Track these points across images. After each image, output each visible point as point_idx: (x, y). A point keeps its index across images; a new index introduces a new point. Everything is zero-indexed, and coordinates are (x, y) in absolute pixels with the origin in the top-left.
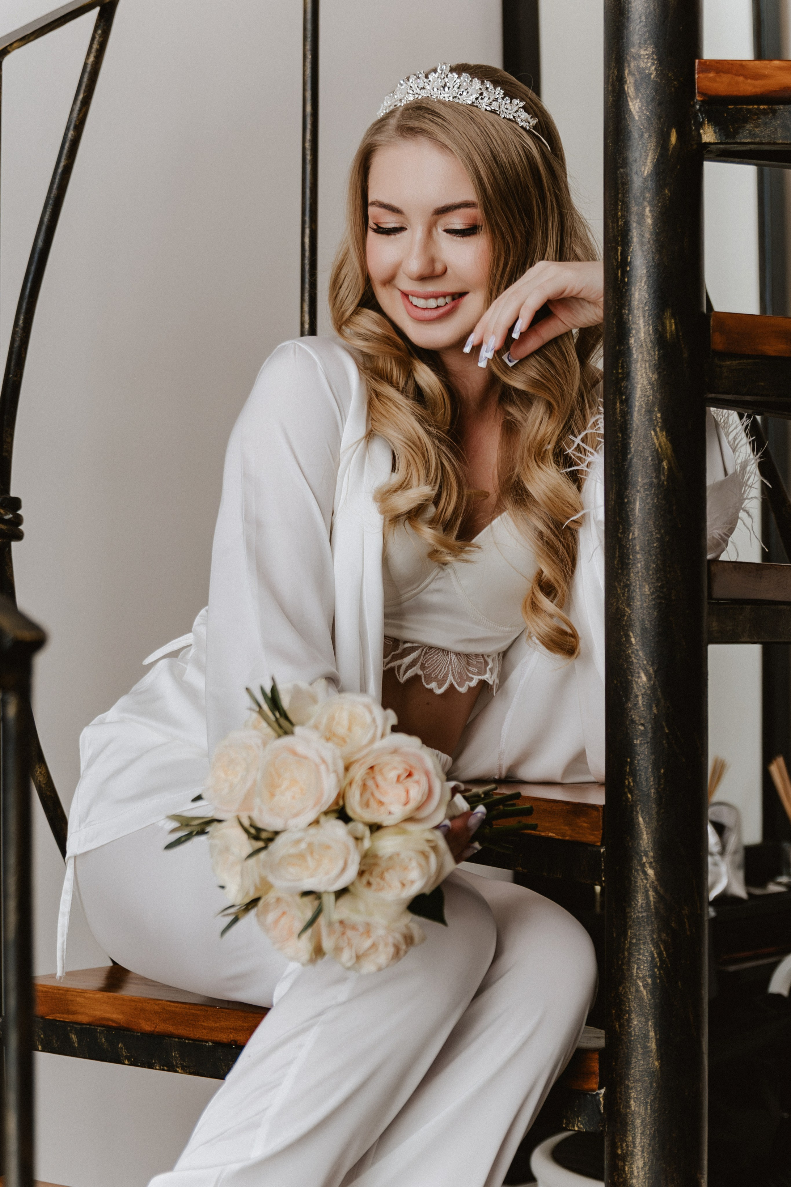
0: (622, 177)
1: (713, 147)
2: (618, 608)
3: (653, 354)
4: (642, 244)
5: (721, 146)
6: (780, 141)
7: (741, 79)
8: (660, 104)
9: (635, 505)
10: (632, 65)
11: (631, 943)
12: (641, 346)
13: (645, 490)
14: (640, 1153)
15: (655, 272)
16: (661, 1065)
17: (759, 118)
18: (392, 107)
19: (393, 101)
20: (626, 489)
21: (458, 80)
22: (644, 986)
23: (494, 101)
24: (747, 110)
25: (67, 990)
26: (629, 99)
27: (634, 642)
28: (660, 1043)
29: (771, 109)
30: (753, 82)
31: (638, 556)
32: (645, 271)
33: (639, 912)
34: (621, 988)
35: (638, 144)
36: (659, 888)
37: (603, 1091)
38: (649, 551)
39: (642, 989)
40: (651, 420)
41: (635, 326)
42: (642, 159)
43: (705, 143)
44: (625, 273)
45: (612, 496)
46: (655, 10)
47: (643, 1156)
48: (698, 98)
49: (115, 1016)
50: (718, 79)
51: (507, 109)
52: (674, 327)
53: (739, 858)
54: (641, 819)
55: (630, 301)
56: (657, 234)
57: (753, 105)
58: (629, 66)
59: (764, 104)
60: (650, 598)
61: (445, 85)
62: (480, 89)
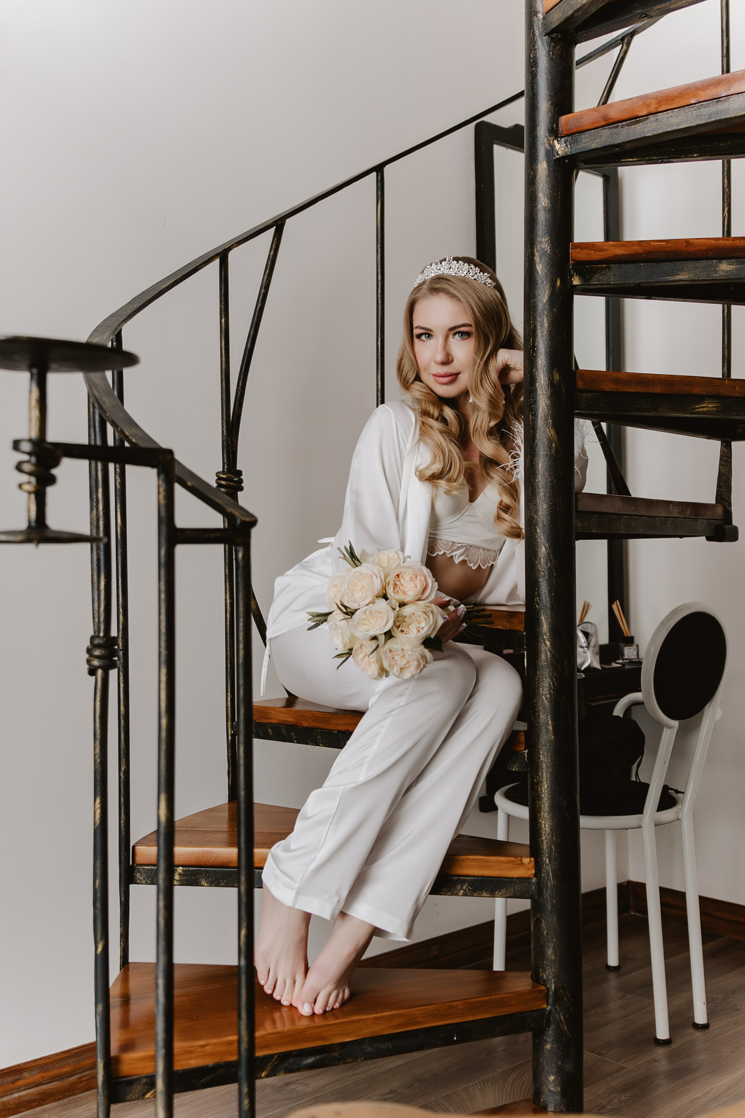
0: (533, 304)
1: (578, 287)
2: (531, 516)
3: (548, 391)
4: (542, 336)
5: (583, 286)
6: (612, 283)
7: (593, 251)
8: (551, 266)
9: (539, 465)
10: (538, 246)
11: (539, 678)
12: (542, 387)
13: (544, 458)
14: (545, 781)
15: (549, 350)
16: (555, 738)
17: (601, 271)
18: (423, 280)
19: (424, 276)
20: (535, 457)
21: (457, 265)
22: (545, 699)
23: (475, 274)
24: (596, 267)
25: (267, 708)
26: (536, 264)
27: (539, 532)
28: (554, 727)
29: (608, 267)
30: (599, 253)
31: (541, 490)
32: (544, 350)
33: (542, 663)
34: (534, 700)
35: (541, 287)
36: (552, 651)
37: (526, 751)
38: (546, 487)
39: (545, 700)
40: (547, 424)
41: (539, 377)
42: (543, 294)
43: (574, 285)
44: (534, 351)
45: (528, 461)
46: (549, 218)
47: (547, 783)
48: (571, 262)
49: (290, 720)
50: (581, 252)
51: (481, 278)
52: (558, 377)
53: (597, 649)
54: (543, 617)
55: (536, 366)
56: (550, 332)
57: (599, 265)
58: (537, 247)
59: (604, 264)
60: (547, 510)
61: (451, 267)
62: (468, 269)
